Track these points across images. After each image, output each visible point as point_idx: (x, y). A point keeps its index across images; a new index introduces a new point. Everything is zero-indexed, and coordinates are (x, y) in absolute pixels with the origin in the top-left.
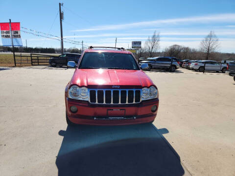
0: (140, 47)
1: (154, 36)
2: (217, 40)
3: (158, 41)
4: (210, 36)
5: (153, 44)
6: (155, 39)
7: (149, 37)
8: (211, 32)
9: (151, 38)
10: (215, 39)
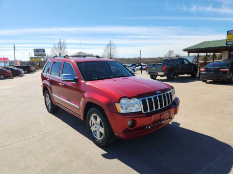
0: (45, 55)
1: (60, 44)
2: (115, 48)
3: (65, 48)
4: (110, 45)
5: (60, 51)
6: (61, 46)
7: (55, 45)
8: (110, 41)
9: (57, 46)
10: (114, 47)
